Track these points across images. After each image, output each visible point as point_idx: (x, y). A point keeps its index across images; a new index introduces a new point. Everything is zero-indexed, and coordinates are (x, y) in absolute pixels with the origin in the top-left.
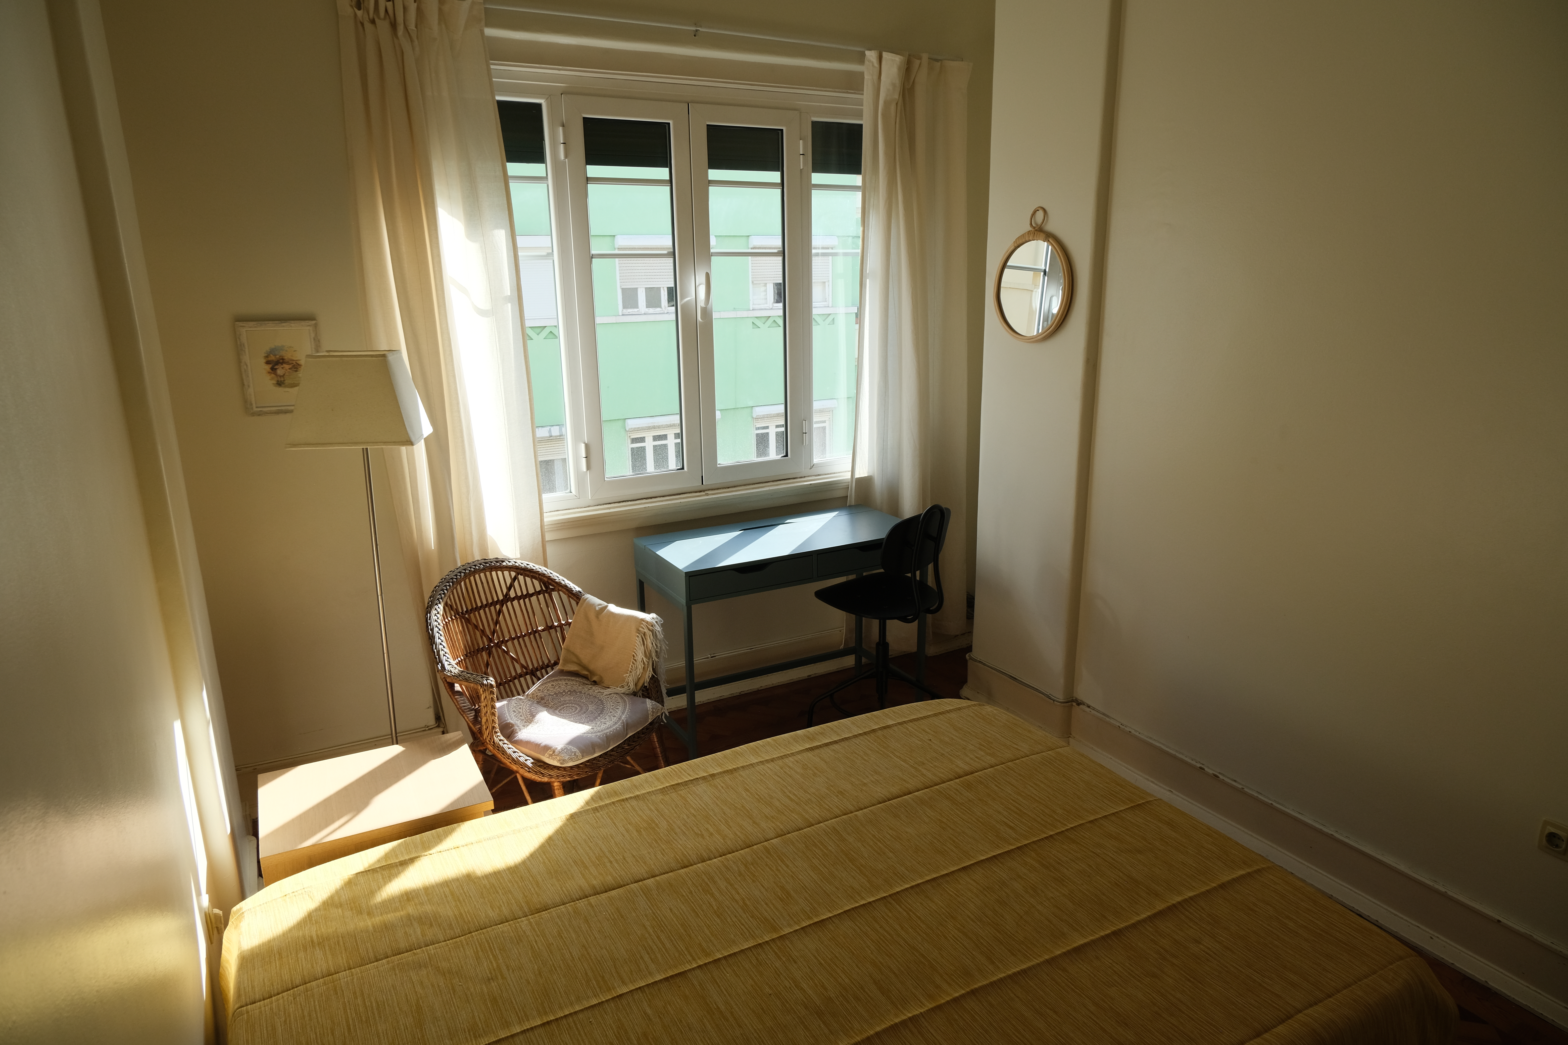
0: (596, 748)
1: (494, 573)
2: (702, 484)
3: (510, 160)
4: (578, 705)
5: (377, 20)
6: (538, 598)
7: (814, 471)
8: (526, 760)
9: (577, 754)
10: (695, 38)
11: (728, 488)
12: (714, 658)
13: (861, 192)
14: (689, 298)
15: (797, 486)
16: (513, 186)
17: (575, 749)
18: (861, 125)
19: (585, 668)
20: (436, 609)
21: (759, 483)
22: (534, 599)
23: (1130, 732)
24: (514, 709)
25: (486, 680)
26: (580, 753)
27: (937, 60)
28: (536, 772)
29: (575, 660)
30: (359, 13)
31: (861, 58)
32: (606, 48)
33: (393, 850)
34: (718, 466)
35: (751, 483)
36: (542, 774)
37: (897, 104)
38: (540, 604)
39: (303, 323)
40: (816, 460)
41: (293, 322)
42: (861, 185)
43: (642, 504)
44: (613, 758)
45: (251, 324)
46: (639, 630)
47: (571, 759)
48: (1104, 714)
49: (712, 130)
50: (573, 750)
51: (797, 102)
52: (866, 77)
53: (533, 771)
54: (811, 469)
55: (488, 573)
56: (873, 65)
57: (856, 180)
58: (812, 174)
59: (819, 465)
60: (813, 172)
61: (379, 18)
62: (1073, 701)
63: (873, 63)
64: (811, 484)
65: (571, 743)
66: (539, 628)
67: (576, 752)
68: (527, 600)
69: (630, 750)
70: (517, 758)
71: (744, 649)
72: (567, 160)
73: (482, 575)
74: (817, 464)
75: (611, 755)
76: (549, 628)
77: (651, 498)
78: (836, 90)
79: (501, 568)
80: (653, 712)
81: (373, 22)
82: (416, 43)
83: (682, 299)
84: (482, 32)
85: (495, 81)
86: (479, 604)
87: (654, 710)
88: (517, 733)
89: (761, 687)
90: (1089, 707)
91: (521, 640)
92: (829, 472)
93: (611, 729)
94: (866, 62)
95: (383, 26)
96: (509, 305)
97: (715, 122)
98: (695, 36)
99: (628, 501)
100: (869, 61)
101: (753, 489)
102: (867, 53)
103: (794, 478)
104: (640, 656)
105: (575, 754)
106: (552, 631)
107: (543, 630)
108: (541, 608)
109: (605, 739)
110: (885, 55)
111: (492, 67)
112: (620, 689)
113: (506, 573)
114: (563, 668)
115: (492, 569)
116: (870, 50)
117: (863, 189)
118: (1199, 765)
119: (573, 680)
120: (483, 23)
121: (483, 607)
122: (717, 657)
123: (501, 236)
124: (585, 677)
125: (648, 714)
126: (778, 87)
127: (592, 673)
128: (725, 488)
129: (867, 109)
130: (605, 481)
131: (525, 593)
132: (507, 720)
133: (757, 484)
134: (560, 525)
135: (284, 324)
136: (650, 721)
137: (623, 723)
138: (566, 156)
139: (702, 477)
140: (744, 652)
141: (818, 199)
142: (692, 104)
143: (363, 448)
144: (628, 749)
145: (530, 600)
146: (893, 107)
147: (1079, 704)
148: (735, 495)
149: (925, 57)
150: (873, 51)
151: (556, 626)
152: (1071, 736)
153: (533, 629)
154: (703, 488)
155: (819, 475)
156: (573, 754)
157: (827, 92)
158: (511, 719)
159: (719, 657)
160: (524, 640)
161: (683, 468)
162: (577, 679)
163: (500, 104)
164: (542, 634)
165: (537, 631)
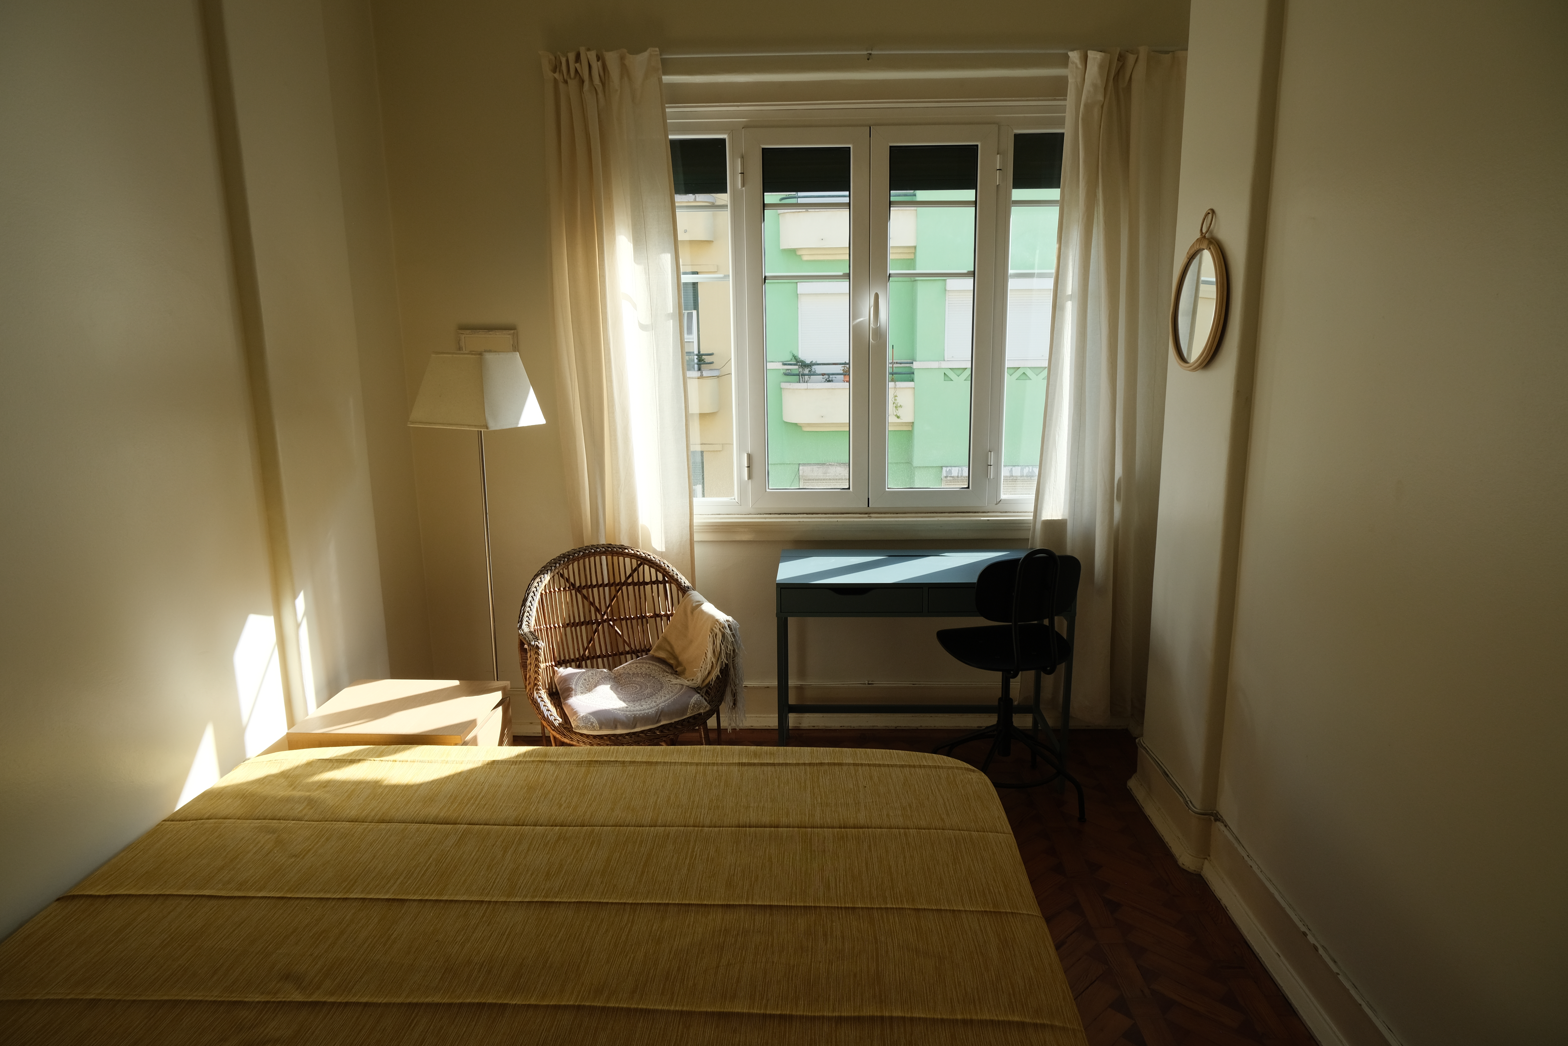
0: (618, 724)
1: (615, 558)
2: (868, 506)
3: (678, 191)
4: (639, 685)
5: (569, 81)
6: (652, 586)
7: (1000, 507)
8: (555, 720)
9: (594, 724)
10: (869, 62)
11: (897, 513)
12: (871, 685)
13: (1059, 207)
14: (862, 319)
15: (976, 520)
16: (680, 214)
17: (594, 719)
18: (1063, 134)
19: (676, 658)
20: (541, 578)
21: (933, 513)
22: (648, 587)
23: (1251, 867)
24: (587, 678)
25: (535, 641)
26: (597, 725)
27: (1167, 52)
28: (560, 732)
29: (669, 649)
30: (556, 75)
31: (1064, 61)
32: (783, 82)
33: (360, 751)
34: (887, 490)
35: (924, 511)
36: (565, 735)
37: (1102, 107)
38: (652, 592)
39: (505, 332)
40: (1003, 496)
41: (497, 331)
42: (1059, 199)
43: (799, 518)
44: (639, 739)
45: (468, 331)
46: (712, 630)
47: (586, 728)
48: (1237, 838)
49: (895, 152)
50: (591, 720)
51: (997, 116)
52: (1070, 80)
53: (557, 730)
54: (996, 504)
55: (609, 557)
56: (1077, 67)
57: (1054, 194)
58: (1013, 190)
59: (1007, 502)
60: (1013, 188)
61: (570, 78)
62: (1211, 814)
63: (1076, 64)
64: (988, 520)
65: (594, 714)
66: (648, 614)
67: (594, 722)
68: (642, 587)
69: (662, 737)
70: (547, 716)
71: (906, 683)
72: (744, 188)
73: (604, 558)
74: (1005, 500)
75: (638, 736)
76: (657, 616)
77: (812, 514)
78: (1041, 98)
79: (622, 554)
80: (694, 707)
81: (566, 82)
82: (601, 95)
83: (854, 320)
84: (660, 80)
85: (670, 122)
86: (594, 583)
87: (696, 706)
88: (572, 697)
89: (921, 726)
90: (1226, 826)
91: (629, 622)
92: (1019, 511)
93: (643, 712)
94: (1070, 65)
95: (573, 84)
96: (671, 321)
97: (898, 142)
98: (868, 59)
99: (788, 514)
100: (1073, 63)
101: (922, 517)
102: (1070, 54)
103: (975, 512)
104: (710, 655)
105: (592, 724)
106: (658, 619)
107: (651, 617)
108: (653, 597)
109: (632, 719)
110: (1091, 54)
111: (667, 110)
112: (687, 682)
113: (627, 560)
114: (654, 654)
115: (613, 553)
116: (1072, 50)
117: (1062, 203)
118: (1303, 929)
119: (656, 666)
120: (660, 72)
121: (598, 586)
122: (874, 685)
123: (667, 259)
124: (670, 666)
125: (688, 707)
126: (969, 101)
127: (679, 664)
128: (893, 513)
129: (1069, 117)
130: (766, 491)
131: (641, 580)
132: (570, 685)
133: (930, 513)
134: (715, 527)
135: (490, 333)
136: (688, 715)
137: (658, 709)
138: (743, 185)
139: (869, 499)
140: (908, 686)
141: (1017, 215)
142: (873, 126)
143: (478, 431)
144: (659, 735)
145: (644, 587)
146: (1096, 111)
147: (1216, 820)
148: (898, 521)
149: (1143, 51)
150: (1075, 52)
151: (662, 616)
152: (1208, 858)
153: (641, 614)
154: (868, 510)
155: (1006, 512)
156: (590, 723)
157: (1033, 102)
158: (576, 685)
159: (877, 685)
160: (631, 622)
161: (849, 488)
162: (661, 666)
163: (673, 143)
164: (649, 620)
165: (645, 617)
